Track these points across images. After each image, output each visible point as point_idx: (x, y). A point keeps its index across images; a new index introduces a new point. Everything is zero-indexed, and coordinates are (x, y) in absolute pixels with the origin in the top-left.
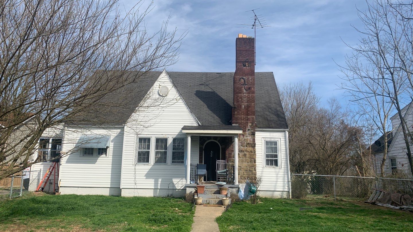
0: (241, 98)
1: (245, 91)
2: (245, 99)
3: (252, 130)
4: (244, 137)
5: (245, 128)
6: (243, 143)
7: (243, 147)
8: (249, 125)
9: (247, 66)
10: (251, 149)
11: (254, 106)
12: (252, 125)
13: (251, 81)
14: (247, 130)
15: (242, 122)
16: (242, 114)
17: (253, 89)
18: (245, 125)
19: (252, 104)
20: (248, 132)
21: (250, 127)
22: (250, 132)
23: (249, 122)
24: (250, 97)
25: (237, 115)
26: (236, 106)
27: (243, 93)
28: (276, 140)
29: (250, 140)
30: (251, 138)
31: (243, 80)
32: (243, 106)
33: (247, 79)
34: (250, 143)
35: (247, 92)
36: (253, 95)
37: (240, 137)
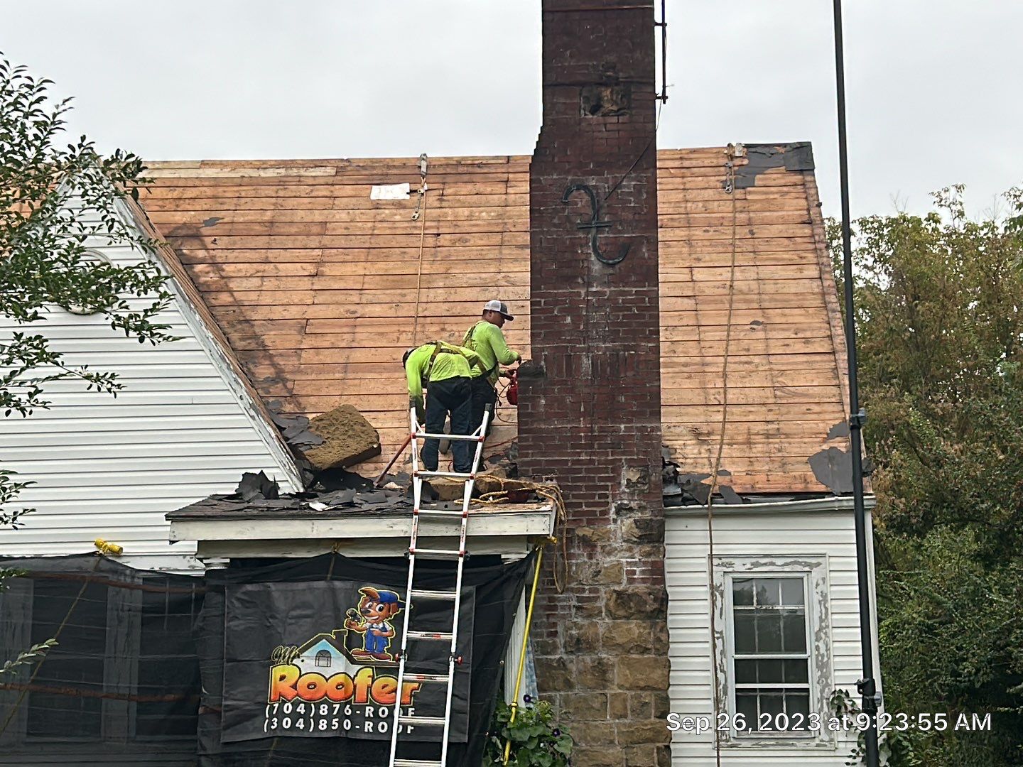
0: (573, 310)
1: (597, 267)
2: (596, 317)
3: (642, 509)
4: (590, 557)
5: (601, 496)
6: (586, 594)
7: (586, 622)
8: (624, 482)
9: (608, 106)
10: (635, 629)
11: (651, 356)
12: (643, 477)
13: (632, 205)
14: (609, 509)
15: (578, 460)
16: (582, 410)
17: (646, 255)
18: (601, 479)
19: (643, 344)
20: (619, 522)
21: (632, 494)
22: (634, 525)
23: (626, 459)
24: (631, 301)
25: (548, 418)
26: (543, 363)
27: (585, 277)
28: (799, 568)
29: (635, 574)
30: (637, 560)
31: (587, 198)
32: (586, 362)
33: (610, 193)
34: (630, 591)
35: (610, 275)
36: (650, 288)
37: (570, 554)
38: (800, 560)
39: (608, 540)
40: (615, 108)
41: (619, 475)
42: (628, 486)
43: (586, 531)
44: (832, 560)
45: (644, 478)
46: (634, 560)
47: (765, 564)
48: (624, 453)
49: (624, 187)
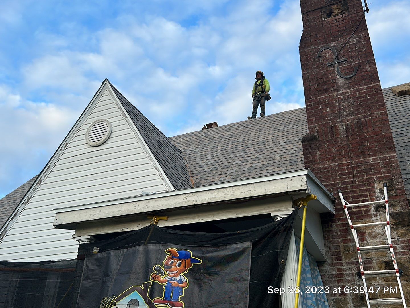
0: (330, 104)
1: (341, 81)
2: (344, 105)
9: (336, 12)
11: (382, 118)
12: (391, 186)
13: (357, 49)
14: (371, 209)
15: (345, 182)
16: (343, 153)
17: (369, 69)
18: (361, 191)
19: (376, 113)
20: (378, 216)
23: (376, 177)
24: (365, 93)
25: (323, 161)
26: (316, 133)
27: (335, 87)
29: (397, 250)
30: (396, 240)
31: (330, 52)
32: (342, 129)
33: (343, 47)
35: (350, 83)
36: (374, 84)
37: (348, 239)
39: (373, 228)
40: (340, 11)
41: (374, 187)
48: (374, 174)
49: (351, 42)
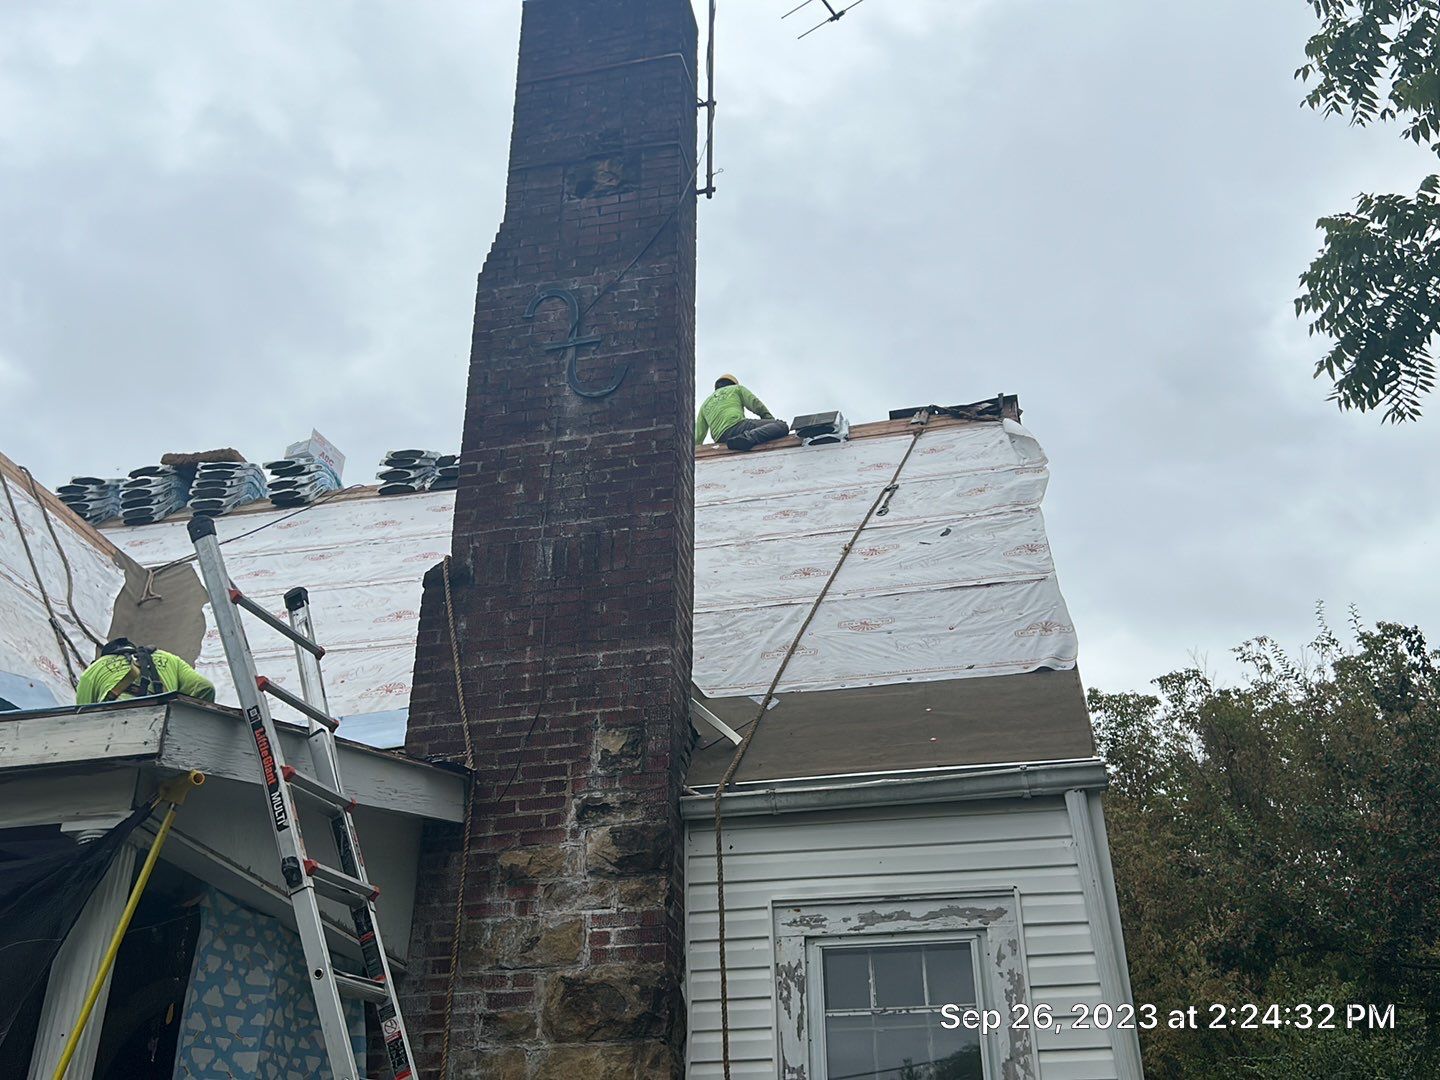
0: (528, 473)
1: (573, 405)
2: (566, 480)
3: (627, 805)
4: (523, 909)
5: (551, 787)
6: (508, 989)
7: (502, 1050)
8: (596, 756)
9: (604, 182)
10: (600, 1061)
11: (658, 533)
12: (633, 744)
13: (636, 309)
14: (566, 812)
15: (515, 722)
16: (531, 633)
17: (656, 378)
18: (553, 754)
19: (643, 515)
20: (582, 836)
21: (610, 778)
22: (608, 839)
23: (601, 714)
24: (629, 450)
25: (469, 652)
26: (469, 561)
27: (553, 422)
28: (959, 922)
29: (608, 942)
30: (614, 911)
31: (562, 308)
32: (545, 555)
33: (600, 297)
34: (594, 977)
35: (594, 413)
36: (660, 426)
37: (484, 906)
38: (962, 905)
39: (559, 873)
40: (614, 183)
41: (591, 743)
42: (602, 764)
43: (518, 858)
44: (1028, 902)
45: (635, 743)
46: (607, 911)
47: (889, 917)
48: (598, 704)
49: (624, 286)
